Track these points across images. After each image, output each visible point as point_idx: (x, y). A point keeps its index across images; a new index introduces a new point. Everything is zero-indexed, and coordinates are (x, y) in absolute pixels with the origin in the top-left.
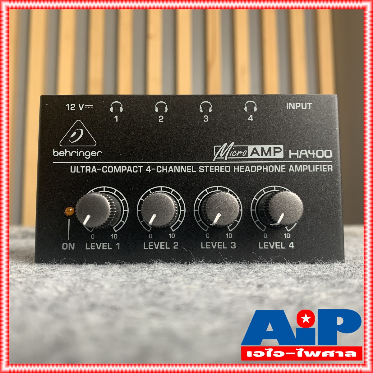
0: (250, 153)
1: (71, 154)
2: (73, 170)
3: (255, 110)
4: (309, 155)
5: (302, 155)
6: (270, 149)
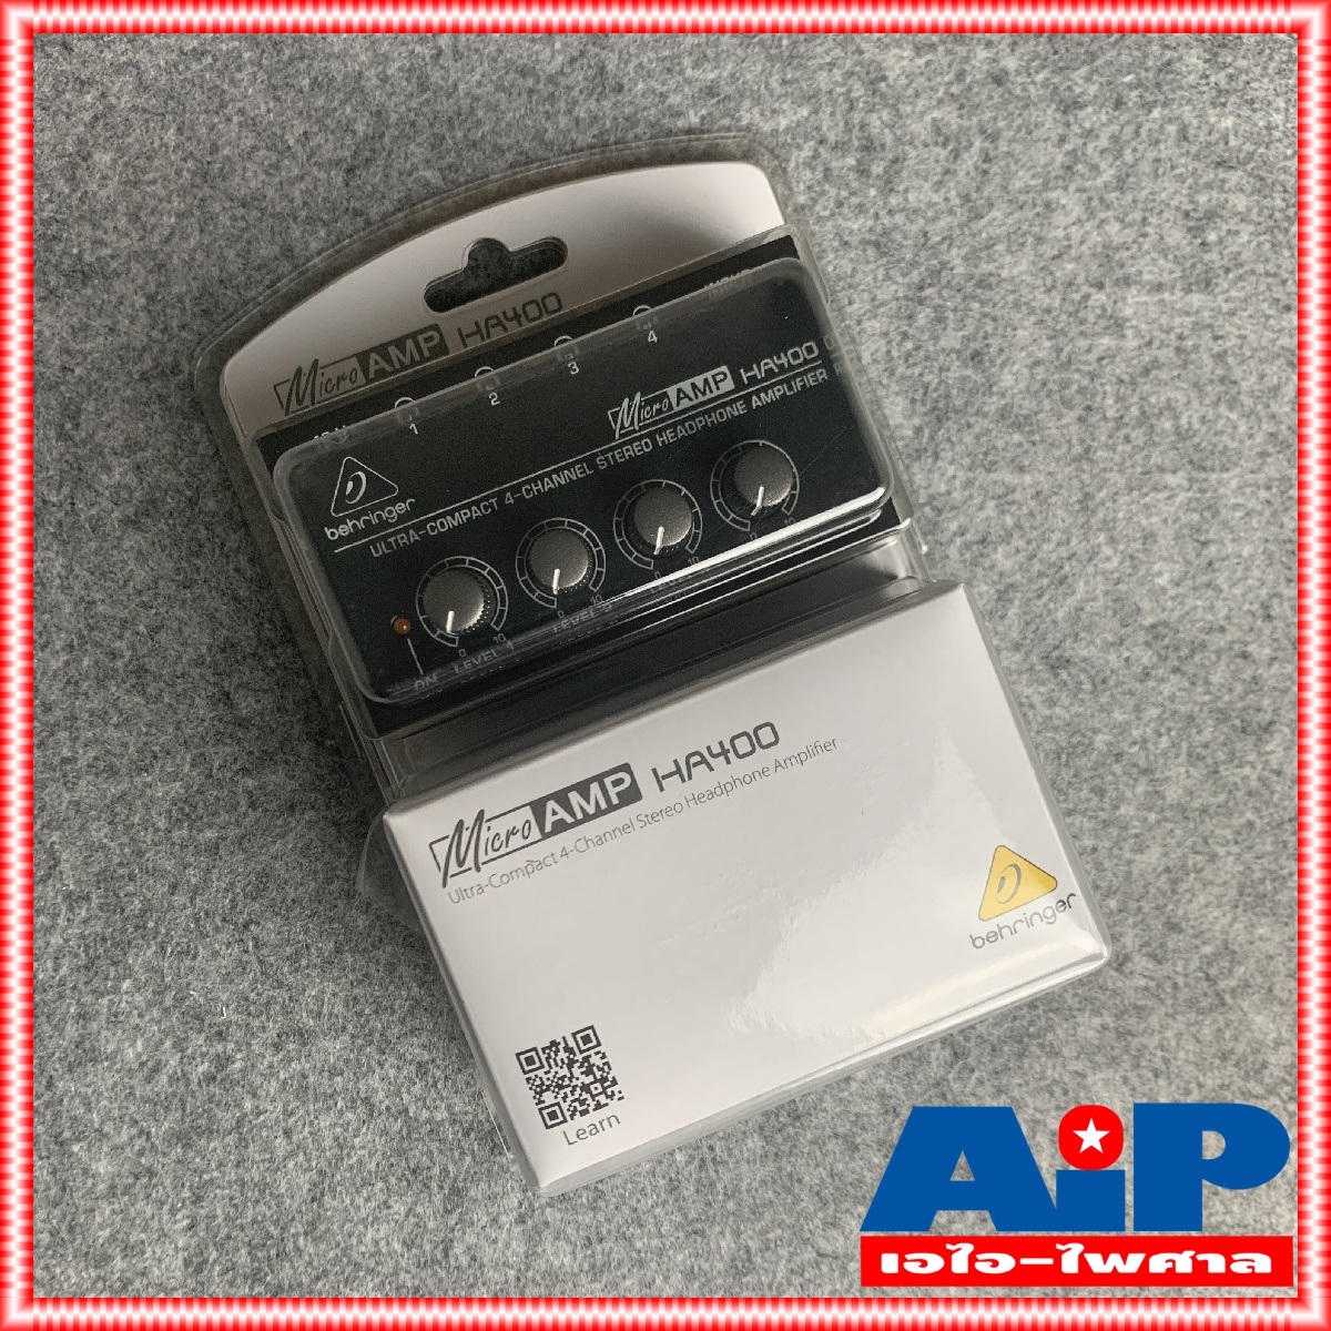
0: (674, 401)
1: (361, 525)
2: (377, 552)
4: (776, 365)
5: (766, 370)
6: (706, 380)
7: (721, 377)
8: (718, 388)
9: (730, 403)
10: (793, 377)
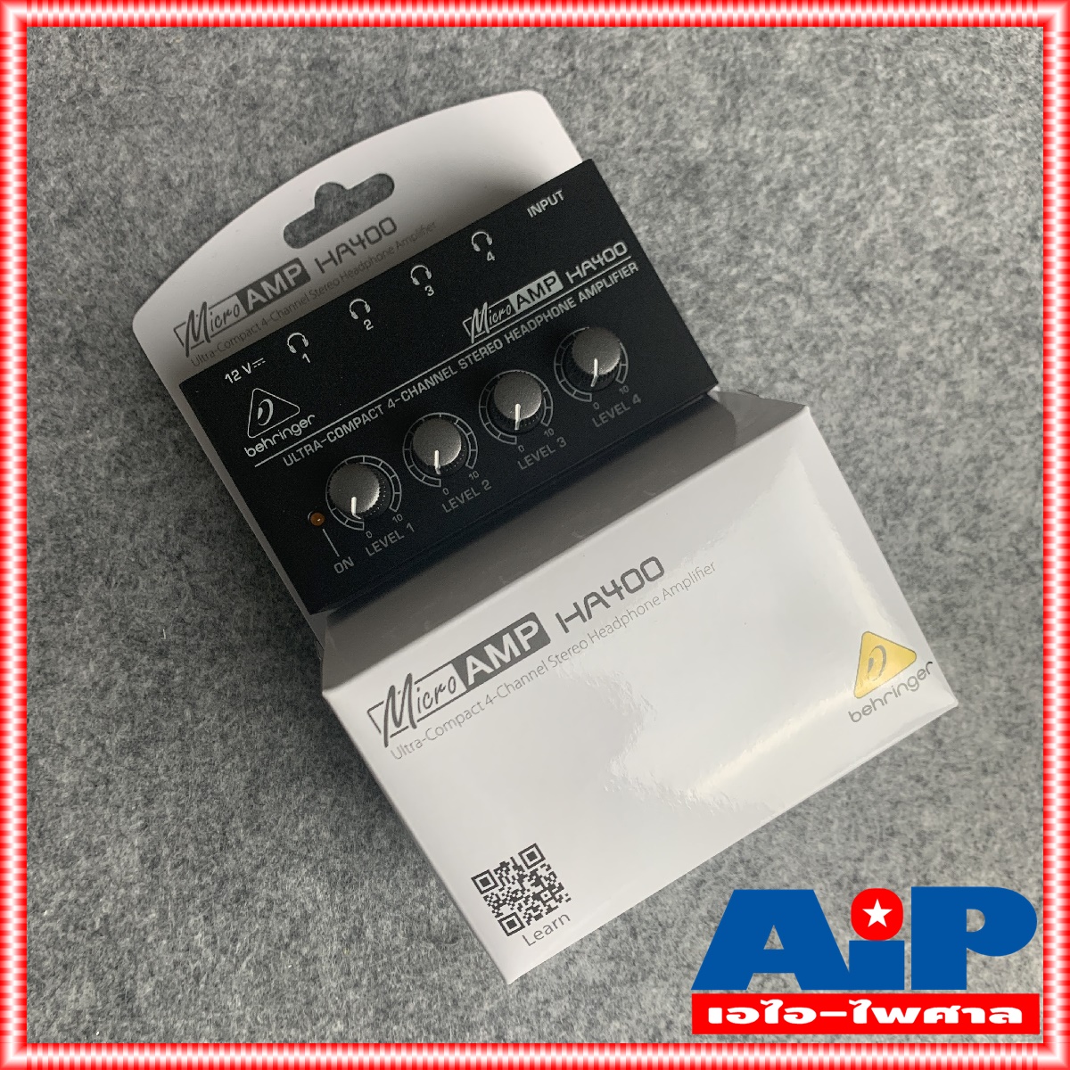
0: (515, 305)
1: (273, 442)
2: (289, 462)
3: (490, 242)
4: (595, 265)
5: (586, 270)
6: (539, 286)
7: (551, 280)
8: (550, 290)
9: (561, 301)
10: (610, 272)
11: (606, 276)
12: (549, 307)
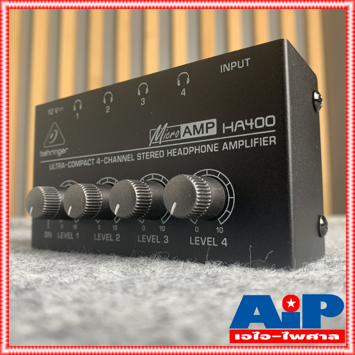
0: (182, 133)
1: (50, 154)
2: (51, 167)
3: (188, 82)
4: (246, 126)
5: (237, 128)
6: (202, 125)
7: (211, 125)
8: (207, 132)
9: (210, 143)
10: (253, 137)
11: (249, 138)
12: (201, 144)
